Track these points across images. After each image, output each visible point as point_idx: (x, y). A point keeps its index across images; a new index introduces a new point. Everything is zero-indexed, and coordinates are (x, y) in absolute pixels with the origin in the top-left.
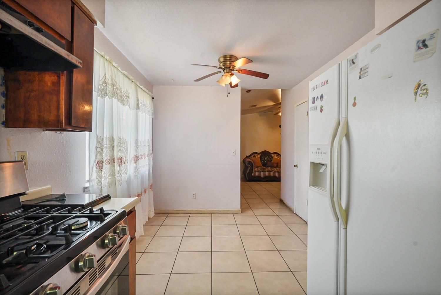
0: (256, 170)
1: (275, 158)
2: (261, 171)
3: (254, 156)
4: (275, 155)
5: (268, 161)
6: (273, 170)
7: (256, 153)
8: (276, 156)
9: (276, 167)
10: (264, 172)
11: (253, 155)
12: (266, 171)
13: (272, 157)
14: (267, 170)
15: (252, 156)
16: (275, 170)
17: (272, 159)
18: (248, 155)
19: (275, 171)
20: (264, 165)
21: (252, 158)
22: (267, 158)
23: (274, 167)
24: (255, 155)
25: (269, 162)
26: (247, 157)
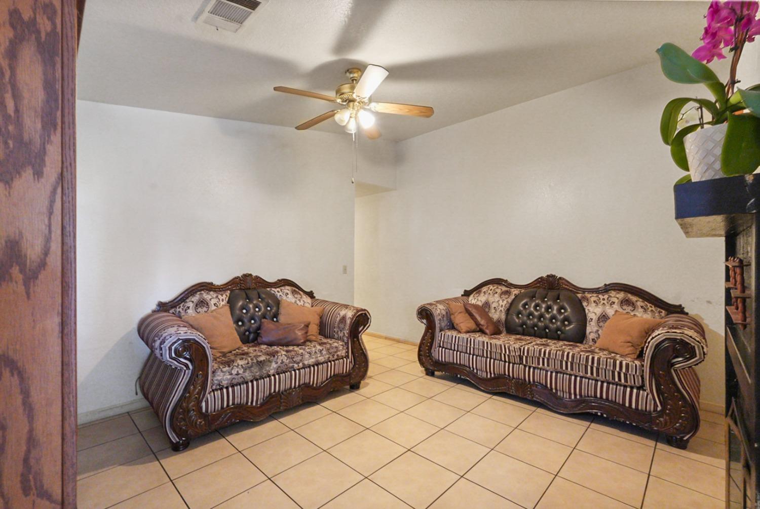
0: (223, 376)
1: (290, 304)
2: (248, 375)
3: (202, 303)
4: (288, 289)
5: (264, 316)
6: (298, 359)
7: (207, 287)
8: (290, 296)
9: (304, 344)
10: (262, 378)
11: (196, 298)
12: (272, 372)
13: (278, 303)
14: (274, 365)
15: (191, 305)
16: (307, 356)
17: (278, 308)
18: (167, 298)
19: (306, 363)
20: (251, 337)
21: (190, 311)
22: (256, 308)
23: (298, 345)
24: (206, 296)
25: (267, 324)
26: (163, 307)
